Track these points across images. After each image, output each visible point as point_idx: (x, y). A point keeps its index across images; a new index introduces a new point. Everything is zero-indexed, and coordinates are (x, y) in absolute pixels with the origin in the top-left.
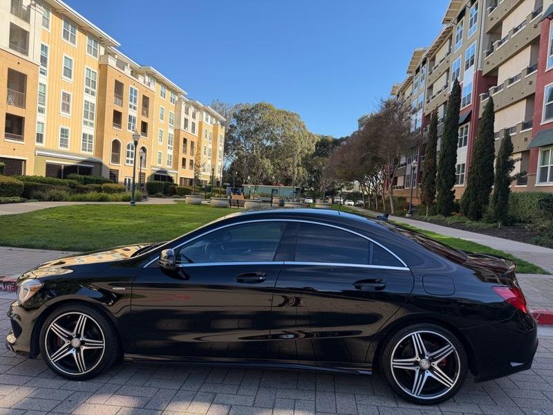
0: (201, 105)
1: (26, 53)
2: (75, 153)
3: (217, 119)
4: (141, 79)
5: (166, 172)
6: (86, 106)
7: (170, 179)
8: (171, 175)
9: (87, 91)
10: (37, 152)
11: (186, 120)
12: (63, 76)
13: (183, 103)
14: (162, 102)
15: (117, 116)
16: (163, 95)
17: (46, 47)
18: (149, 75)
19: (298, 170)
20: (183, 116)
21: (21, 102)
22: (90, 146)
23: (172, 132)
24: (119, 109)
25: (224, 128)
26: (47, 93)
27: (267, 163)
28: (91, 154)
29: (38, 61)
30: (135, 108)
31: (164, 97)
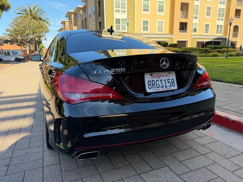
2: (212, 35)
6: (220, 11)
9: (221, 3)
10: (193, 37)
15: (238, 12)
21: (186, 17)
22: (221, 31)
24: (239, 8)
26: (199, 10)
28: (221, 35)
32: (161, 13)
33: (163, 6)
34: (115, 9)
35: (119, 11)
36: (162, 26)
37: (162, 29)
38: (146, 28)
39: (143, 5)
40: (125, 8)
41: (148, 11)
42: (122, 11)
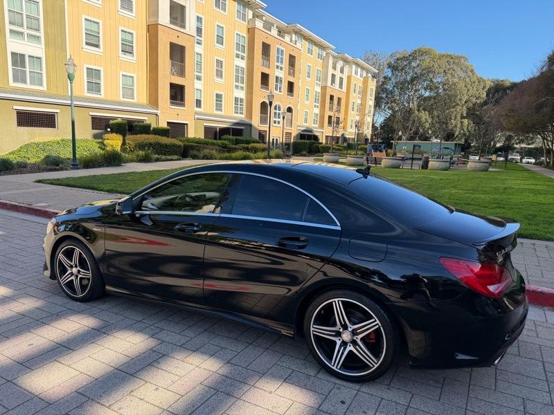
0: (350, 58)
1: (183, 26)
2: (228, 116)
3: (368, 71)
4: (287, 38)
5: (311, 131)
6: (237, 71)
7: (316, 138)
8: (317, 134)
9: (237, 56)
10: (196, 116)
11: (333, 76)
12: (216, 45)
13: (331, 58)
14: (309, 59)
15: (265, 78)
16: (310, 51)
17: (201, 18)
18: (296, 33)
19: (462, 123)
20: (331, 71)
21: (182, 73)
22: (242, 109)
23: (318, 89)
24: (266, 71)
25: (375, 80)
26: (203, 62)
27: (424, 116)
28: (242, 117)
29: (194, 33)
30: (281, 69)
31: (312, 54)
32: (127, 57)
33: (132, 42)
34: (8, 27)
35: (22, 34)
36: (133, 85)
37: (133, 92)
38: (94, 86)
39: (84, 31)
40: (38, 30)
41: (97, 46)
42: (30, 36)
